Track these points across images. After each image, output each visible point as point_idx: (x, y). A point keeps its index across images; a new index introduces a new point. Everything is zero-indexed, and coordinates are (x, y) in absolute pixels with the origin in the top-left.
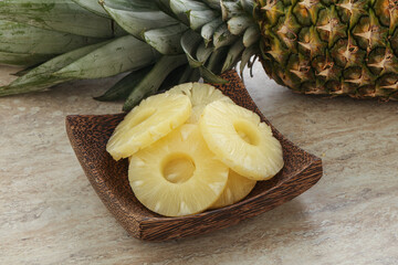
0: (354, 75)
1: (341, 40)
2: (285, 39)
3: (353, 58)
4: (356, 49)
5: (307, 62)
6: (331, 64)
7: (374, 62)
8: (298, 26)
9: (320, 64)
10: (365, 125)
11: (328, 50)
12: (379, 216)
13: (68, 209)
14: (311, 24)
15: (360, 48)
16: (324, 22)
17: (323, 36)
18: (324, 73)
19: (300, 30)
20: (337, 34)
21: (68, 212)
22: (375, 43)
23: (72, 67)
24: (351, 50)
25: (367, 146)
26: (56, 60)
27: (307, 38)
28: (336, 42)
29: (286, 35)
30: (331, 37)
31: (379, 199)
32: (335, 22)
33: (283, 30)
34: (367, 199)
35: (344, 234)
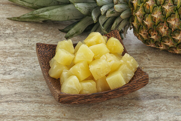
0: (166, 41)
1: (161, 22)
2: (138, 18)
3: (166, 32)
4: (167, 28)
5: (147, 31)
6: (156, 34)
7: (175, 36)
8: (144, 13)
9: (152, 33)
10: (172, 66)
11: (155, 26)
12: (156, 107)
13: (24, 74)
14: (150, 13)
15: (169, 28)
16: (155, 13)
17: (153, 19)
18: (154, 37)
19: (145, 15)
20: (160, 20)
21: (23, 75)
22: (176, 27)
23: (46, 13)
24: (165, 28)
25: (168, 75)
26: (42, 9)
27: (147, 19)
28: (159, 23)
29: (139, 16)
30: (157, 20)
31: (160, 100)
32: (160, 14)
33: (138, 13)
34: (155, 98)
35: (137, 111)
